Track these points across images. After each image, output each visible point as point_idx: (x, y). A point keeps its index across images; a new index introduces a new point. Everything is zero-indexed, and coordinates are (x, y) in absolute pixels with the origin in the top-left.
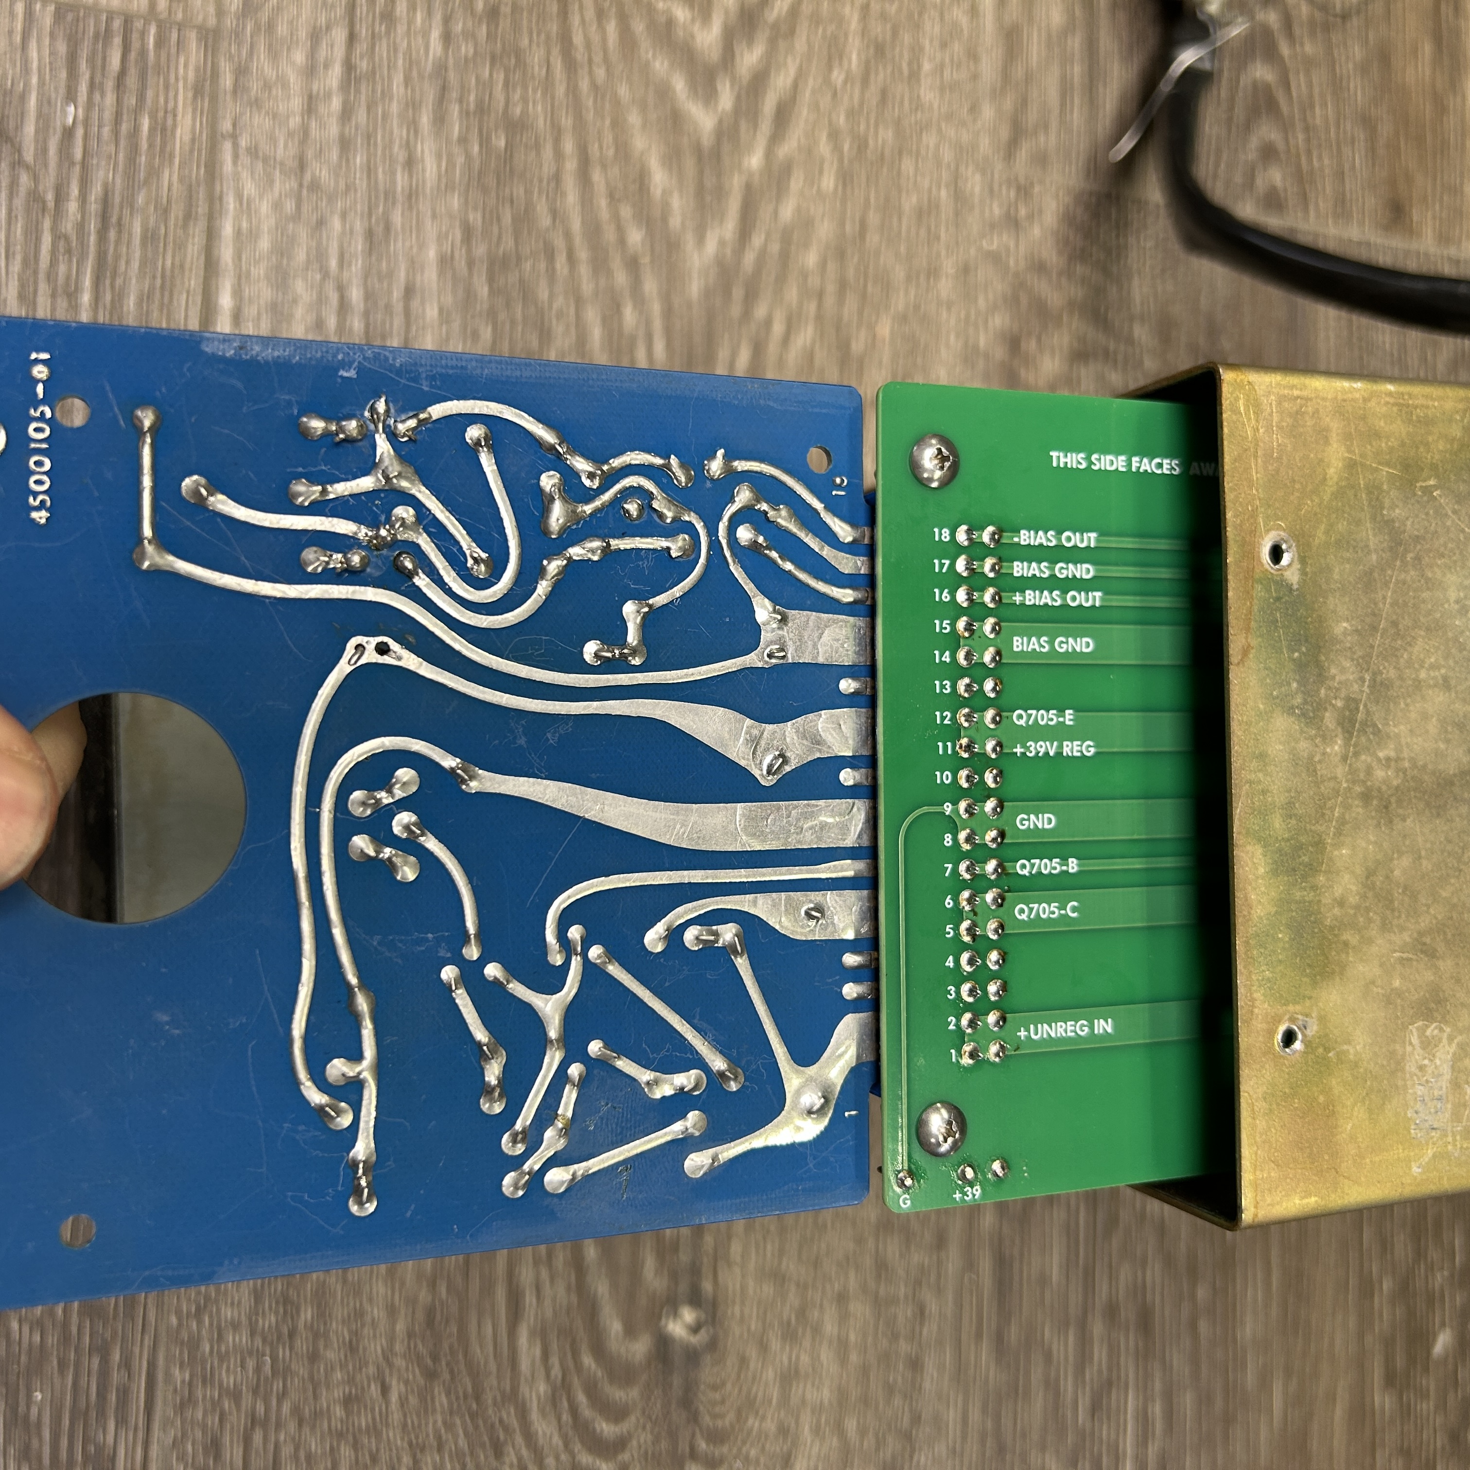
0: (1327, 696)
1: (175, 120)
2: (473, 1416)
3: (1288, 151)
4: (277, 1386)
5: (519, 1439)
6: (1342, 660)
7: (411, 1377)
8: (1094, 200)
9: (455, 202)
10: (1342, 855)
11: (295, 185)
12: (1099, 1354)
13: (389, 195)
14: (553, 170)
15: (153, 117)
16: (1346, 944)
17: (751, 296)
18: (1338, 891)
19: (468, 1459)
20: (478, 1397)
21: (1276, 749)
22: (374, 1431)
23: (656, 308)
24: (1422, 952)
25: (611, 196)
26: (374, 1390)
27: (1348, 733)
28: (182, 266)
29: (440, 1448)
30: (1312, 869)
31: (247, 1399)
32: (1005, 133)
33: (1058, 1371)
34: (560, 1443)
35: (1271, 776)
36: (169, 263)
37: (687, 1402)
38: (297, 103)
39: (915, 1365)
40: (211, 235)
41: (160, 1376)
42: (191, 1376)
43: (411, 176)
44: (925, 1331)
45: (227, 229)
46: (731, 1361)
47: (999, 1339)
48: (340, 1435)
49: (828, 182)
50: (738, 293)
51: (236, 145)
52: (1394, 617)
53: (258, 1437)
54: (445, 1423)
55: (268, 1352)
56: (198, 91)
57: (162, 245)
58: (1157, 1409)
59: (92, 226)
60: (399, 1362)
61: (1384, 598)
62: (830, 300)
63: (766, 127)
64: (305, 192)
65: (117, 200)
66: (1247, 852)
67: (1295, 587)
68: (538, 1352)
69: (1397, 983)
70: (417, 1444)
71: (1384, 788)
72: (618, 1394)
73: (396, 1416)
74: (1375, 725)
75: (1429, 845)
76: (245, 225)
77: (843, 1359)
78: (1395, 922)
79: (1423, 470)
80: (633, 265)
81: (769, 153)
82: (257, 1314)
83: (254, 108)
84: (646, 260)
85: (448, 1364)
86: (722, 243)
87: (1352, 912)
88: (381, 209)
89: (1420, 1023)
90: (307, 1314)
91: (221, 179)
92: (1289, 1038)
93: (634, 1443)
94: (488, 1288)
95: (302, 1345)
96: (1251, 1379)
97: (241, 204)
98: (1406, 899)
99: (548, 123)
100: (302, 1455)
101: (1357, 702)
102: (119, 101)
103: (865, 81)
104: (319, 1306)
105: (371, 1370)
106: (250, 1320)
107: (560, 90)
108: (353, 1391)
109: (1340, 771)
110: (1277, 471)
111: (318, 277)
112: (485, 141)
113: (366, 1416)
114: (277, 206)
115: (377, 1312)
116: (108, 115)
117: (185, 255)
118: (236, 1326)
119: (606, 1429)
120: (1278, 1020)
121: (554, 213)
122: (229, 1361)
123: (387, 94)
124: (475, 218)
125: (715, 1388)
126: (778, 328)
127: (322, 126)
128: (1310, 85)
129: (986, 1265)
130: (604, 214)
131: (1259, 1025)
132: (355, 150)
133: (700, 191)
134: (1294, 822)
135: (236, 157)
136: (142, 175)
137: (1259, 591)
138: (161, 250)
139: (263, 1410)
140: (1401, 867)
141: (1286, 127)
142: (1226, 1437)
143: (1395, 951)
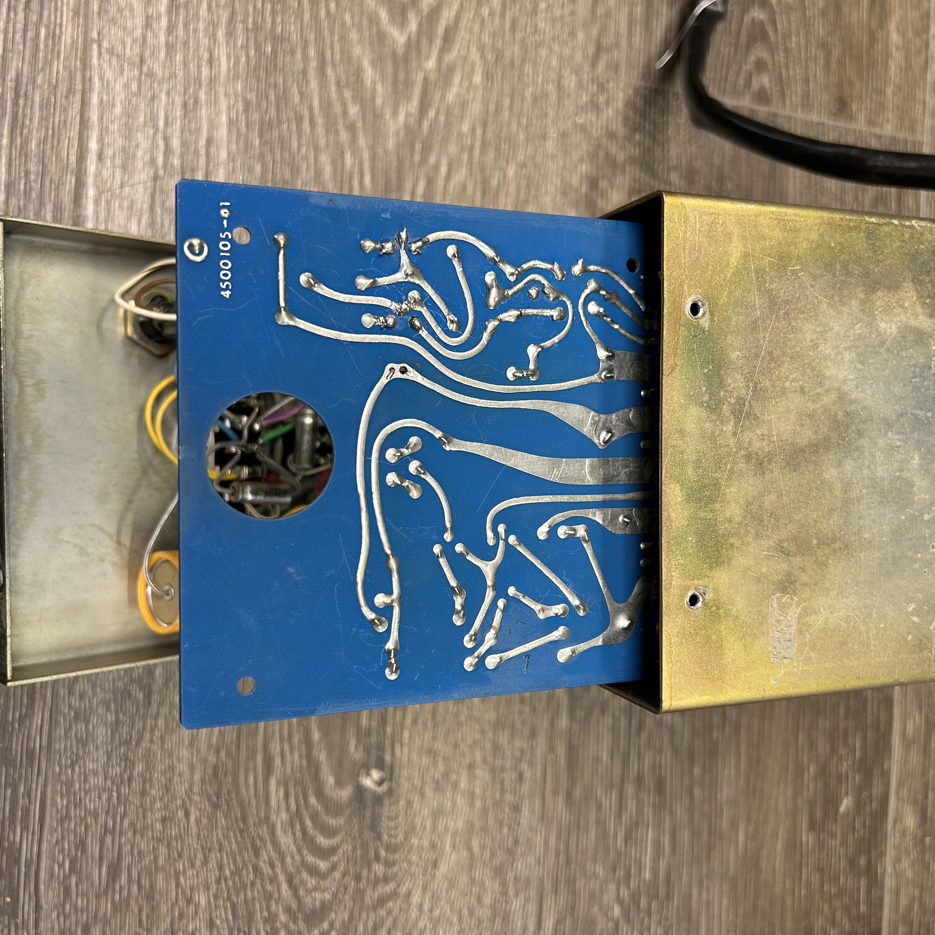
0: (725, 396)
1: (61, 30)
2: (241, 832)
3: (774, 63)
4: (121, 809)
5: (269, 846)
6: (736, 375)
7: (203, 807)
8: (648, 92)
9: (239, 87)
10: (731, 492)
11: (136, 72)
12: (631, 805)
13: (198, 81)
14: (301, 67)
15: (48, 27)
16: (732, 545)
17: (426, 149)
18: (728, 514)
19: (238, 857)
20: (244, 820)
21: (691, 427)
22: (180, 838)
23: (366, 155)
24: (782, 552)
25: (338, 84)
26: (181, 814)
27: (738, 419)
28: (65, 122)
29: (220, 850)
30: (711, 500)
31: (102, 818)
32: (591, 50)
33: (606, 816)
34: (295, 849)
35: (687, 444)
36: (57, 120)
37: (374, 827)
38: (139, 21)
39: (516, 808)
40: (84, 103)
41: (49, 802)
42: (67, 803)
43: (211, 68)
44: (523, 788)
45: (95, 100)
46: (402, 803)
47: (569, 795)
48: (159, 840)
49: (477, 79)
50: (418, 147)
51: (100, 46)
52: (770, 349)
53: (109, 839)
54: (223, 835)
55: (115, 789)
56: (76, 13)
57: (52, 108)
58: (666, 840)
59: (9, 96)
60: (197, 798)
61: (764, 337)
62: (477, 152)
63: (438, 43)
64: (143, 77)
65: (25, 80)
66: (671, 489)
67: (707, 329)
68: (281, 794)
69: (764, 570)
70: (207, 847)
71: (760, 453)
72: (332, 821)
73: (194, 830)
74: (755, 415)
75: (787, 488)
76: (105, 97)
77: (472, 805)
78: (764, 533)
79: (792, 260)
80: (352, 128)
81: (440, 59)
82: (108, 767)
83: (111, 23)
84: (360, 124)
85: (226, 800)
86: (408, 115)
87: (737, 526)
88: (192, 90)
89: (779, 595)
90: (140, 767)
91: (91, 69)
92: (694, 600)
93: (341, 851)
94: (252, 755)
95: (136, 785)
96: (725, 823)
97: (103, 84)
98: (772, 520)
99: (299, 36)
100: (136, 852)
101: (744, 400)
102: (26, 18)
103: (503, 15)
104: (147, 763)
105: (179, 802)
106: (104, 771)
107: (307, 16)
108: (167, 814)
109: (732, 441)
110: (698, 258)
111: (152, 132)
112: (258, 48)
113: (175, 830)
114: (126, 86)
115: (183, 767)
116: (20, 26)
117: (67, 115)
118: (95, 773)
119: (323, 841)
120: (688, 589)
121: (302, 94)
122: (91, 794)
123: (197, 17)
124: (252, 97)
125: (390, 819)
126: (444, 169)
127: (156, 36)
128: (789, 22)
129: (561, 750)
130: (334, 95)
131: (675, 591)
132: (176, 52)
133: (395, 83)
134: (701, 471)
135: (100, 54)
136: (40, 65)
137: (683, 331)
138: (52, 111)
139: (111, 823)
140: (769, 500)
141: (772, 50)
142: (709, 857)
143: (764, 551)
